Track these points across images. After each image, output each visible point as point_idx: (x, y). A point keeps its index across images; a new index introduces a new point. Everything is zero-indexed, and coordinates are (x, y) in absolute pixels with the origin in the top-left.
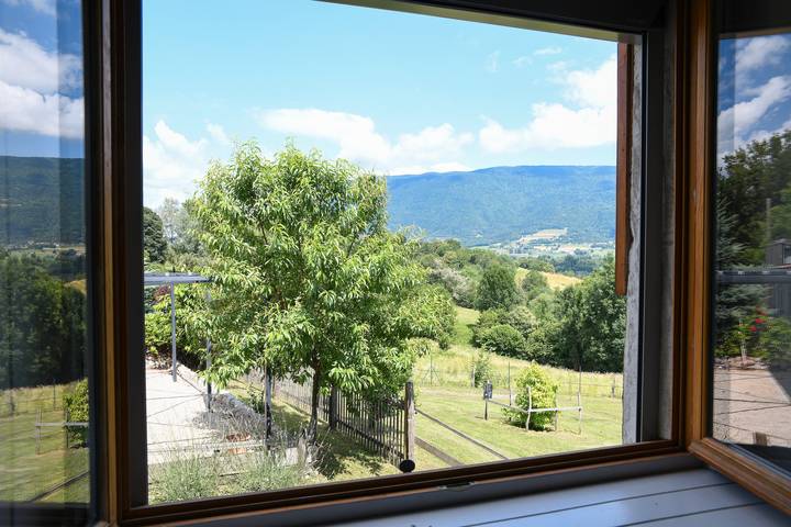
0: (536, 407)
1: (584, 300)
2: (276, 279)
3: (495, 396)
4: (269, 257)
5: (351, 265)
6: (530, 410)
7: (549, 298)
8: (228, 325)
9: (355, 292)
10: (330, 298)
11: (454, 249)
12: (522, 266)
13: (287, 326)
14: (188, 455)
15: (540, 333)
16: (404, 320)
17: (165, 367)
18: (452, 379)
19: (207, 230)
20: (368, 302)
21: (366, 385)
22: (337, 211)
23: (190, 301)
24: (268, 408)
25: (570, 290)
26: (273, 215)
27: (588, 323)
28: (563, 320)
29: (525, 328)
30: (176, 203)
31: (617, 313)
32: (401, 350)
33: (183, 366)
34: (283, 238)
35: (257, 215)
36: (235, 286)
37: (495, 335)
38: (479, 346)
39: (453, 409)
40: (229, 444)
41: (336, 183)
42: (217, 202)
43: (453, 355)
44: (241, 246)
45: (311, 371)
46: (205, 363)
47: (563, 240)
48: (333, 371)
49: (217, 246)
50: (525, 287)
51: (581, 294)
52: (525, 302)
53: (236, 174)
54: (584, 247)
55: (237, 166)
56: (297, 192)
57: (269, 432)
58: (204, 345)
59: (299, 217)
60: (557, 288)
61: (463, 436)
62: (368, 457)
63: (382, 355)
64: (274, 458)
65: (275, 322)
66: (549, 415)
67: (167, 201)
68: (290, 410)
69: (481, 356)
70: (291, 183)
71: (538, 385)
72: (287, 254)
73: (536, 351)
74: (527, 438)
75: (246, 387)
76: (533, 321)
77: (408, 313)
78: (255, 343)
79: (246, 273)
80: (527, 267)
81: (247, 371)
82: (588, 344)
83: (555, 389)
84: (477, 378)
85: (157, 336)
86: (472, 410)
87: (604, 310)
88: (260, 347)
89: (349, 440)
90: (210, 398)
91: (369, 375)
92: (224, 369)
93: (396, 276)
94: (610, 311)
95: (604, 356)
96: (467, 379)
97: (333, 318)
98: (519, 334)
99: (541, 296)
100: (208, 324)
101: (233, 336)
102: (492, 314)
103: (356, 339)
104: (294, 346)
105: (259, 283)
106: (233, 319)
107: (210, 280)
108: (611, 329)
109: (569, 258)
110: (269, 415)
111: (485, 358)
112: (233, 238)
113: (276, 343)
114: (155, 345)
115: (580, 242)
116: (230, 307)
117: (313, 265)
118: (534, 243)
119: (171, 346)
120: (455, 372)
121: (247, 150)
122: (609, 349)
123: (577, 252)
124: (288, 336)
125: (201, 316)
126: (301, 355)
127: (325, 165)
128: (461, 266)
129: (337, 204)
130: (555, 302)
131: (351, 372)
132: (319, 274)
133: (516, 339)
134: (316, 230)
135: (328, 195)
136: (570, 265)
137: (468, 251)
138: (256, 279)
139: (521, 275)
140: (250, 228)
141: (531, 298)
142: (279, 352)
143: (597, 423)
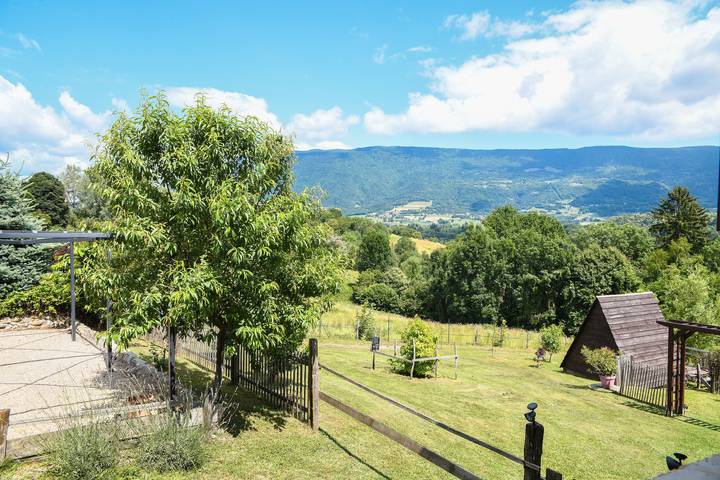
0: (418, 357)
1: (448, 262)
2: (181, 236)
3: (382, 347)
4: (173, 213)
5: (260, 222)
6: (414, 360)
7: (417, 260)
8: (131, 284)
9: (265, 251)
10: (239, 255)
11: (336, 217)
12: (394, 232)
13: (193, 285)
14: (85, 422)
15: (411, 290)
16: (310, 279)
17: (64, 326)
18: (338, 332)
19: (109, 184)
20: (275, 261)
21: (273, 343)
22: (246, 168)
23: (90, 261)
24: (172, 367)
25: (436, 254)
26: (179, 171)
27: (451, 281)
28: (431, 280)
29: (398, 286)
30: (78, 170)
31: (475, 273)
32: (307, 307)
33: (82, 325)
34: (190, 194)
35: (163, 171)
36: (138, 242)
37: (373, 293)
38: (358, 302)
39: (342, 360)
40: (131, 408)
41: (245, 140)
42: (121, 154)
43: (337, 310)
44: (145, 201)
45: (217, 330)
46: (105, 321)
47: (428, 211)
48: (240, 330)
49: (118, 201)
50: (397, 251)
51: (445, 256)
52: (397, 264)
53: (141, 127)
54: (446, 218)
55: (143, 119)
56: (204, 148)
57: (173, 392)
58: (104, 304)
59: (206, 173)
60: (424, 252)
61: (368, 390)
62: (271, 412)
63: (289, 313)
64: (179, 419)
65: (180, 280)
66: (429, 363)
67: (69, 168)
68: (192, 367)
69: (364, 311)
70: (199, 139)
71: (421, 337)
72: (194, 211)
73: (407, 306)
74: (413, 385)
75: (147, 345)
76: (405, 280)
77: (314, 270)
78: (159, 301)
79: (150, 230)
80: (399, 234)
81: (150, 331)
82: (451, 300)
83: (435, 340)
84: (361, 331)
85: (55, 296)
86: (360, 360)
87: (465, 270)
88: (164, 306)
89: (252, 395)
90: (111, 358)
91: (276, 332)
92: (127, 330)
93: (303, 236)
94: (470, 271)
95: (464, 310)
96: (351, 331)
97: (242, 276)
98: (393, 292)
99: (411, 259)
100: (108, 283)
101: (135, 295)
102: (369, 274)
103: (264, 297)
104: (201, 305)
105: (163, 240)
106: (135, 277)
107: (111, 238)
108: (470, 287)
109: (433, 227)
110: (173, 374)
111: (367, 312)
112: (137, 193)
113: (181, 302)
114: (53, 304)
115: (443, 213)
116: (132, 266)
117: (222, 221)
118: (404, 213)
119: (70, 306)
120: (339, 326)
121: (155, 104)
122: (469, 304)
123: (441, 221)
124: (195, 295)
125: (100, 275)
126: (208, 314)
127: (234, 121)
128: (342, 232)
129: (245, 162)
130: (422, 264)
131: (259, 330)
132: (228, 230)
133: (390, 295)
134: (225, 188)
135: (236, 153)
136: (435, 233)
137: (349, 220)
138: (160, 235)
139: (394, 240)
140: (154, 184)
141: (402, 261)
142: (184, 310)
143: (466, 369)
